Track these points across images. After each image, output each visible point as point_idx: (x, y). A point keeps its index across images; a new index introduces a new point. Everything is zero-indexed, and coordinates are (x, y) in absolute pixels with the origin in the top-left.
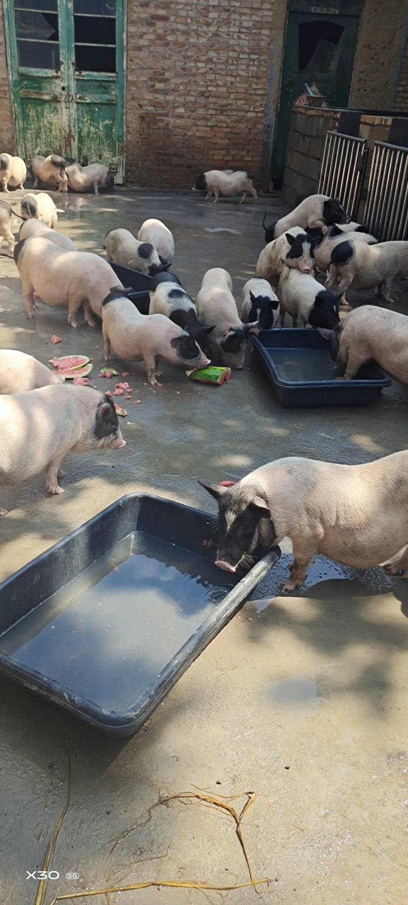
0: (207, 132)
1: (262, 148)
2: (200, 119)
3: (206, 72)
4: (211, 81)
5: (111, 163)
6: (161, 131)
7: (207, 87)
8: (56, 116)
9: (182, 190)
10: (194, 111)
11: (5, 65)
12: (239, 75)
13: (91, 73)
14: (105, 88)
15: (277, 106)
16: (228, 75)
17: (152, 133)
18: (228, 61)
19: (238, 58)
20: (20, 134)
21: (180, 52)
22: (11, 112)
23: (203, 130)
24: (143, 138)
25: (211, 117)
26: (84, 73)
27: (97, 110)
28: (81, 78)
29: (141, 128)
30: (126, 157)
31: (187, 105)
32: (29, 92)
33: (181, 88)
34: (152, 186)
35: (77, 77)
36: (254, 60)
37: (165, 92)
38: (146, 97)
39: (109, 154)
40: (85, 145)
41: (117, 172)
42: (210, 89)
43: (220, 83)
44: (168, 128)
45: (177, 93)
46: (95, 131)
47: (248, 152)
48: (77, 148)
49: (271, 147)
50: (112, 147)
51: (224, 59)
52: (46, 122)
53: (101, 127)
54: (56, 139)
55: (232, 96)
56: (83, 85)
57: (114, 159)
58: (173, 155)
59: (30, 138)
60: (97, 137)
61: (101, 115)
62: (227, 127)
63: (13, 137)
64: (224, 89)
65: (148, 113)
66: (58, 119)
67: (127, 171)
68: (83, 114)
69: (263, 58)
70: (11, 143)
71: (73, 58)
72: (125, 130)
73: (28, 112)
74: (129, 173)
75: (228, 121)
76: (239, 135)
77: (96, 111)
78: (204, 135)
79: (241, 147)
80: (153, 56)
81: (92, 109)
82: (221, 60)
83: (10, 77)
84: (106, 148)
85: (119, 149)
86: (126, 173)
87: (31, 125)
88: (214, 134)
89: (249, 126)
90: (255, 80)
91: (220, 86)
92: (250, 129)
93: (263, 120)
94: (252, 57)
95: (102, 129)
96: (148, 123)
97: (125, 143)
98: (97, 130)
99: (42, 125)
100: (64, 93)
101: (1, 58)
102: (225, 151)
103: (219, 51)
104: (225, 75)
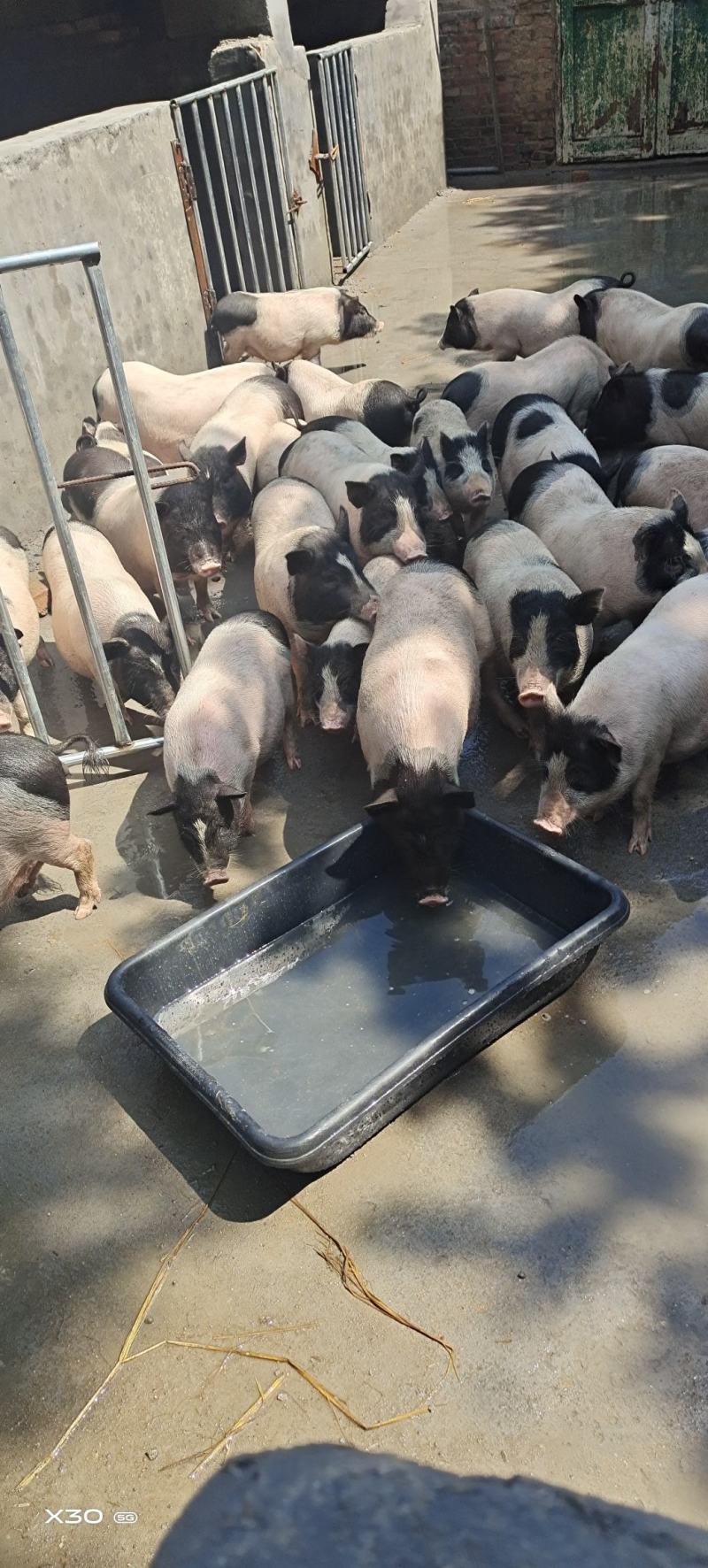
8: (634, 33)
20: (566, 79)
40: (684, 82)
48: (669, 89)
52: (614, 49)
54: (632, 77)
59: (585, 84)
66: (636, 37)
68: (684, 20)
73: (585, 34)
87: (588, 58)
99: (608, 54)
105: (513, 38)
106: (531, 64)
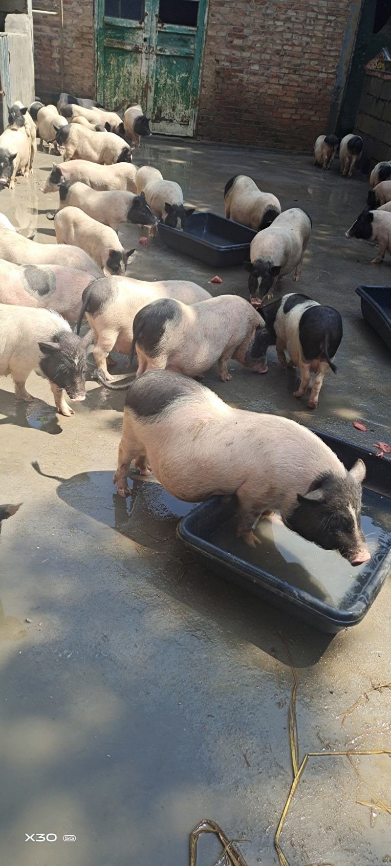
0: (278, 90)
1: (330, 109)
2: (273, 77)
3: (284, 31)
4: (288, 40)
5: (183, 116)
6: (235, 87)
7: (283, 45)
8: (136, 67)
9: (250, 146)
10: (268, 69)
11: (92, 13)
12: (315, 36)
13: (173, 26)
14: (185, 41)
15: (348, 68)
16: (305, 35)
17: (226, 88)
18: (305, 21)
19: (316, 19)
20: (99, 82)
21: (260, 9)
22: (94, 60)
23: (276, 88)
24: (217, 93)
25: (284, 76)
26: (166, 26)
27: (175, 62)
28: (163, 30)
29: (215, 83)
30: (199, 111)
31: (261, 63)
32: (112, 41)
33: (258, 45)
34: (220, 140)
35: (159, 29)
36: (331, 21)
37: (242, 49)
38: (223, 52)
39: (183, 107)
40: (160, 97)
41: (188, 125)
42: (285, 48)
43: (296, 42)
44: (242, 84)
45: (253, 50)
46: (171, 83)
47: (316, 112)
48: (153, 99)
49: (339, 108)
50: (186, 99)
51: (302, 19)
52: (125, 72)
53: (177, 79)
54: (134, 88)
55: (306, 56)
56: (164, 37)
57: (187, 111)
58: (243, 111)
59: (110, 87)
60: (172, 89)
61: (178, 68)
62: (298, 86)
64: (299, 49)
65: (224, 68)
66: (137, 69)
67: (198, 124)
68: (161, 66)
69: (340, 19)
70: (91, 91)
71: (158, 10)
72: (200, 84)
73: (110, 61)
74: (200, 127)
75: (300, 80)
76: (309, 95)
77: (174, 64)
78: (276, 93)
79: (310, 107)
80: (234, 12)
81: (171, 61)
82: (299, 19)
83: (96, 25)
84: (180, 100)
85: (192, 102)
86: (197, 125)
87: (111, 74)
88: (285, 92)
89: (320, 87)
90: (329, 41)
91: (295, 45)
92: (320, 90)
93: (333, 82)
94: (330, 18)
95: (178, 82)
96: (223, 78)
97: (199, 96)
98: (173, 82)
99: (122, 74)
100: (146, 44)
101: (89, 7)
102: (294, 110)
103: (298, 11)
104: (302, 35)
105: (71, 54)
106: (81, 70)
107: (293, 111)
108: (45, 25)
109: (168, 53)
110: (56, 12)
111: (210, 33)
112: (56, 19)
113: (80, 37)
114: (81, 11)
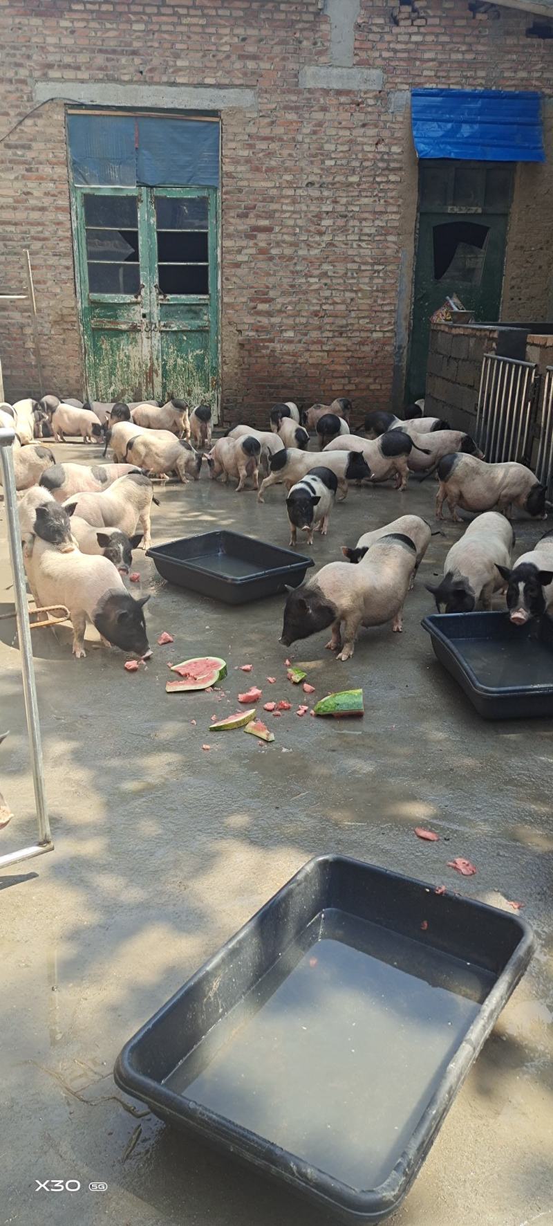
0: (322, 358)
1: (392, 374)
2: (314, 343)
3: (320, 289)
4: (326, 298)
6: (266, 360)
7: (321, 305)
10: (306, 335)
11: (73, 291)
12: (360, 290)
13: (178, 296)
14: (195, 312)
15: (410, 324)
16: (347, 290)
17: (254, 362)
18: (346, 274)
19: (359, 270)
21: (287, 266)
23: (319, 356)
24: (243, 369)
25: (327, 340)
26: (169, 297)
27: (185, 338)
28: (166, 302)
29: (239, 357)
30: (222, 393)
31: (297, 328)
32: (102, 322)
33: (290, 308)
35: (160, 302)
36: (379, 272)
37: (269, 314)
38: (245, 321)
39: (201, 390)
40: (170, 380)
42: (324, 307)
43: (338, 300)
44: (274, 356)
45: (284, 315)
46: (182, 363)
47: (375, 379)
48: (161, 384)
49: (404, 372)
50: (205, 381)
51: (342, 272)
52: (122, 356)
53: (190, 358)
54: (135, 374)
55: (353, 314)
56: (168, 311)
57: (207, 395)
59: (103, 375)
60: (185, 370)
61: (190, 345)
62: (348, 351)
63: (82, 375)
64: (343, 307)
65: (249, 340)
67: (223, 409)
68: (168, 344)
69: (389, 268)
70: (79, 382)
71: (157, 280)
72: (220, 360)
74: (225, 411)
75: (349, 343)
76: (364, 360)
77: (184, 340)
78: (319, 362)
79: (366, 374)
80: (254, 273)
81: (179, 337)
82: (338, 273)
83: (79, 305)
84: (197, 382)
85: (212, 382)
86: (221, 410)
88: (331, 359)
89: (376, 349)
90: (380, 294)
91: (337, 303)
92: (377, 352)
93: (393, 341)
94: (376, 267)
95: (192, 361)
96: (249, 351)
97: (220, 375)
98: (185, 362)
99: (118, 359)
100: (145, 321)
101: (68, 285)
102: (347, 379)
103: (335, 264)
104: (344, 291)
105: (50, 342)
106: (64, 360)
107: (346, 381)
108: (13, 311)
109: (175, 329)
110: (24, 295)
111: (226, 300)
112: (27, 303)
113: (61, 320)
114: (58, 290)
